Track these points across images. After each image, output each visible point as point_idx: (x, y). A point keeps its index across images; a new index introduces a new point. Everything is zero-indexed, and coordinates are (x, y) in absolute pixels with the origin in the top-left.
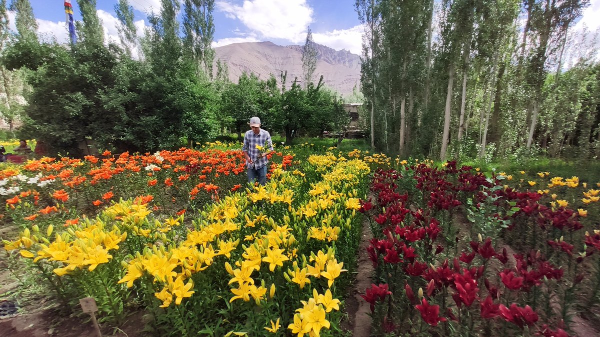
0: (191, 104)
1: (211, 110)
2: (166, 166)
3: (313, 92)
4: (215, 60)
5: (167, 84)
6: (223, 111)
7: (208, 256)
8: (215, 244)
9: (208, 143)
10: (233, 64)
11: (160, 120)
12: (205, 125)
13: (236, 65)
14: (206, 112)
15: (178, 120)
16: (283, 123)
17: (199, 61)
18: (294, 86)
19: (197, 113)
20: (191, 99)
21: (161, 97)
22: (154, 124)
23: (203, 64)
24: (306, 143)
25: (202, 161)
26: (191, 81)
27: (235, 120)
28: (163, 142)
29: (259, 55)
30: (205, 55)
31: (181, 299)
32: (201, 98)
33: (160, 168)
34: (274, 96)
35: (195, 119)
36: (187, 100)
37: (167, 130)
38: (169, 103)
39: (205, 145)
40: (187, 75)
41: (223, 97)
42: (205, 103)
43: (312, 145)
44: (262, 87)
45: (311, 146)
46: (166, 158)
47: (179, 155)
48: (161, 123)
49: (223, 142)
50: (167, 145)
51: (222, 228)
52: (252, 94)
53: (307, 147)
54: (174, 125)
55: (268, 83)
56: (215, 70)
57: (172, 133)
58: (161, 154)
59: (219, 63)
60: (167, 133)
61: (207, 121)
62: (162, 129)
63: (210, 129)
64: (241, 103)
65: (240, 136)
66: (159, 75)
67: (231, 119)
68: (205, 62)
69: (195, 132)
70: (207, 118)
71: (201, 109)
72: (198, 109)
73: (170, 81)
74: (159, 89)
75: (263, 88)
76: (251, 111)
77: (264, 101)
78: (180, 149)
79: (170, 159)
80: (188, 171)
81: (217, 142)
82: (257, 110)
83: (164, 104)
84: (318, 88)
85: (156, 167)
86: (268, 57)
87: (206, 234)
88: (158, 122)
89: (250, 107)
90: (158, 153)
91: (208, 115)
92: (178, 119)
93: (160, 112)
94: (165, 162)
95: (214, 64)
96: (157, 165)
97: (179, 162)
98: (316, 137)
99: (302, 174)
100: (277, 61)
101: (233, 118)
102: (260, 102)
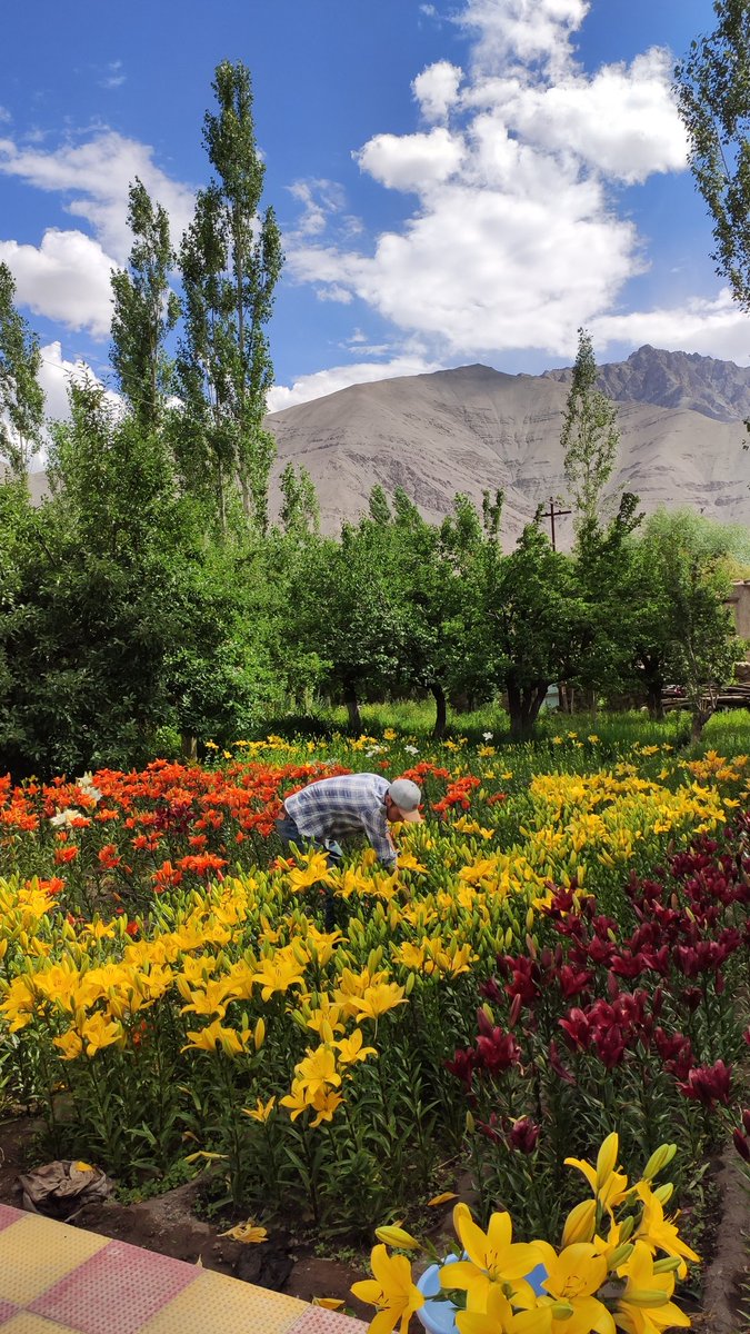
0: (187, 625)
1: (250, 639)
2: (105, 813)
3: (599, 552)
4: (277, 468)
5: (117, 575)
6: (291, 638)
7: (157, 983)
8: (178, 966)
9: (243, 743)
10: (352, 456)
11: (97, 679)
12: (230, 687)
13: (363, 459)
14: (232, 645)
15: (148, 677)
16: (490, 666)
17: (226, 479)
18: (525, 541)
19: (206, 651)
20: (190, 611)
21: (104, 613)
22: (79, 692)
23: (237, 485)
24: (572, 735)
25: (205, 798)
26: (188, 556)
27: (330, 664)
28: (104, 745)
29: (444, 418)
30: (241, 459)
31: (96, 1048)
32: (220, 605)
33: (89, 819)
34: (465, 577)
35: (198, 672)
36: (174, 618)
37: (117, 708)
38: (124, 628)
39: (233, 750)
40: (177, 539)
41: (295, 594)
42: (229, 621)
43: (593, 739)
44: (422, 548)
45: (588, 747)
46: (107, 791)
47: (144, 782)
48: (101, 687)
49: (290, 738)
50: (113, 753)
51: (198, 936)
52: (386, 574)
53: (571, 747)
54: (136, 693)
55: (446, 531)
56: (276, 500)
57: (127, 716)
58: (95, 781)
59: (287, 479)
60: (115, 717)
61: (234, 674)
62: (103, 707)
63: (243, 698)
64: (349, 608)
65: (354, 715)
66: (98, 549)
67: (316, 663)
68: (243, 481)
69: (198, 711)
70: (236, 664)
71: (220, 637)
72: (207, 638)
73: (128, 563)
74: (98, 591)
75: (426, 553)
76: (383, 631)
77: (429, 595)
78: (150, 765)
79: (117, 795)
80: (160, 825)
81: (271, 739)
82: (406, 625)
83: (111, 633)
84: (615, 539)
85: (80, 815)
86: (476, 421)
87: (163, 947)
88: (92, 687)
89: (382, 618)
90: (87, 778)
91: (239, 655)
92: (149, 675)
93: (98, 658)
94: (105, 802)
95: (272, 482)
96: (82, 811)
97: (144, 802)
98: (637, 708)
99: (483, 831)
100: (511, 431)
101: (323, 657)
102: (417, 597)
